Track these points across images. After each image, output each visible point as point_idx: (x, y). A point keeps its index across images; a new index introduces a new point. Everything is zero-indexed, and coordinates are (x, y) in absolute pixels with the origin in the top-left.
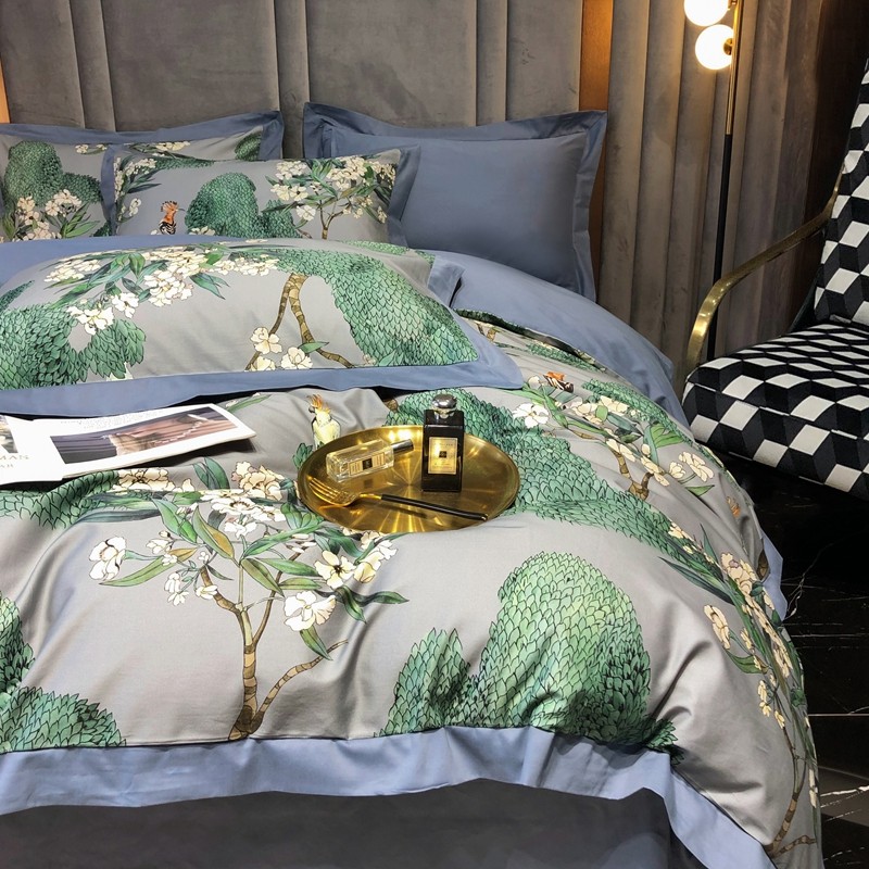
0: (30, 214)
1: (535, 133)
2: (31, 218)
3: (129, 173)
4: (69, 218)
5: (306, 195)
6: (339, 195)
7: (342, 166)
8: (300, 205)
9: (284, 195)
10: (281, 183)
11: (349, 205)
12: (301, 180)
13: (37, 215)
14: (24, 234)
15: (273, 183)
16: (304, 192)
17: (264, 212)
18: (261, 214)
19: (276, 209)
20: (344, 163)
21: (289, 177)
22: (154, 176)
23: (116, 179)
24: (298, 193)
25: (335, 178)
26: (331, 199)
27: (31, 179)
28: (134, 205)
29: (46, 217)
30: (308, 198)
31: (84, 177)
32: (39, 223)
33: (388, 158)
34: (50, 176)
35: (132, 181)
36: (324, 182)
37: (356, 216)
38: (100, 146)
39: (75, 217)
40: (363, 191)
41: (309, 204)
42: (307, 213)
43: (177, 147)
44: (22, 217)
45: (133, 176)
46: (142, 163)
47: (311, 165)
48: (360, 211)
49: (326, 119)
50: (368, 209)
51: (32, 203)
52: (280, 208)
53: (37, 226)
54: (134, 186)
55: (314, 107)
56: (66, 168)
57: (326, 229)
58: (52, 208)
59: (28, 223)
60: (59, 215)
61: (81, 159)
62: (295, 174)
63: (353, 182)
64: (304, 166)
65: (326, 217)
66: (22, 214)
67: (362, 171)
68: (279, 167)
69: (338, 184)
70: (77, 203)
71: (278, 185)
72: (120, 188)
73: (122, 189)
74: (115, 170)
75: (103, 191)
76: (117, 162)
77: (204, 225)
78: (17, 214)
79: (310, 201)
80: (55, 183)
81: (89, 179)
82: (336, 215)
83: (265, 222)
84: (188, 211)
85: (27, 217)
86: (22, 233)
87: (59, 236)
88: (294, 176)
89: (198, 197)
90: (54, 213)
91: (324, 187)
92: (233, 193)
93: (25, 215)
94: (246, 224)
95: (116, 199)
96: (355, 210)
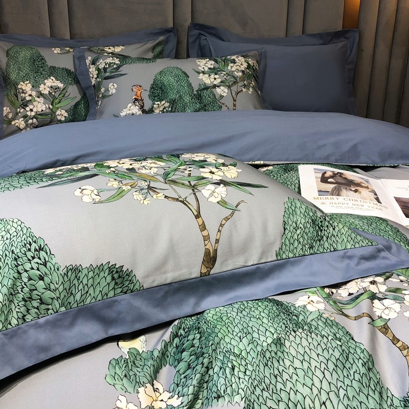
0: (30, 92)
1: (321, 42)
2: (30, 95)
3: (101, 66)
4: (57, 95)
5: (219, 80)
6: (238, 79)
7: (234, 62)
8: (218, 86)
9: (207, 80)
10: (204, 73)
11: (245, 86)
12: (214, 71)
13: (34, 94)
14: (27, 106)
15: (199, 73)
16: (218, 78)
17: (197, 91)
18: (195, 92)
19: (204, 89)
20: (234, 60)
21: (206, 69)
22: (121, 69)
23: (90, 70)
24: (215, 79)
25: (233, 69)
26: (235, 82)
27: (26, 69)
28: (112, 87)
29: (40, 95)
30: (221, 82)
31: (63, 69)
32: (36, 98)
33: (254, 56)
34: (40, 70)
35: (105, 72)
36: (227, 72)
37: (250, 93)
38: (68, 49)
39: (60, 94)
40: (249, 77)
41: (223, 86)
42: (222, 91)
43: (118, 49)
44: (23, 95)
45: (105, 69)
46: (109, 60)
47: (216, 61)
48: (251, 89)
49: (202, 32)
50: (253, 88)
51: (30, 85)
52: (207, 88)
53: (35, 101)
54: (107, 75)
55: (195, 25)
56: (50, 63)
57: (235, 101)
58: (45, 89)
59: (28, 98)
60: (50, 93)
61: (59, 57)
62: (210, 66)
63: (243, 72)
64: (213, 62)
65: (234, 94)
66: (23, 93)
67: (245, 65)
68: (199, 63)
69: (235, 73)
70: (61, 85)
71: (202, 74)
72: (95, 76)
73: (97, 77)
74: (88, 64)
75: (80, 78)
76: (89, 60)
77: (163, 100)
78: (19, 92)
79: (223, 84)
80: (44, 72)
81: (67, 70)
82: (239, 92)
83: (198, 97)
84: (150, 91)
85: (27, 95)
86: (25, 104)
87: (51, 107)
88: (209, 69)
89: (154, 82)
90: (46, 92)
91: (228, 75)
92: (176, 79)
93: (25, 93)
94: (187, 99)
95: (93, 82)
96: (248, 89)
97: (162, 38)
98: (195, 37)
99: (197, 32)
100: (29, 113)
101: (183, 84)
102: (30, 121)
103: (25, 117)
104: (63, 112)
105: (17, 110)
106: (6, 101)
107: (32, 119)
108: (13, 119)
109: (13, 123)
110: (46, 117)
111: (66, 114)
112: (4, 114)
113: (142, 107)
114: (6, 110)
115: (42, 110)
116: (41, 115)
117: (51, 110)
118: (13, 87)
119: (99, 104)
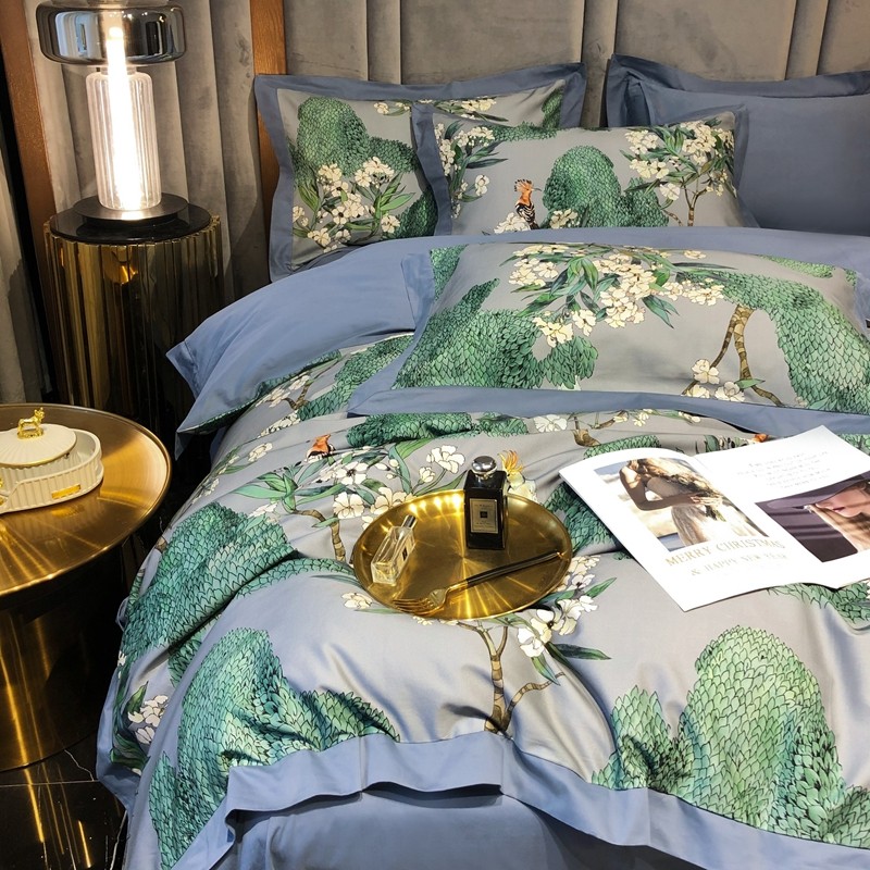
0: (338, 184)
1: (851, 88)
2: (339, 189)
3: (462, 144)
4: (383, 189)
5: (666, 172)
6: (699, 169)
7: (692, 136)
8: (664, 183)
9: (646, 171)
10: (639, 157)
11: (710, 181)
12: (657, 154)
13: (345, 186)
14: (333, 207)
15: (631, 158)
16: (665, 168)
17: (626, 192)
18: (623, 194)
19: (639, 188)
20: (692, 132)
21: (644, 151)
22: (496, 149)
23: (442, 148)
24: (659, 169)
25: (691, 151)
26: (693, 175)
27: (333, 143)
28: (481, 182)
29: (356, 188)
30: (669, 175)
31: (393, 143)
32: (349, 195)
33: (727, 123)
34: (355, 142)
35: (469, 154)
36: (681, 156)
37: (719, 194)
39: (388, 188)
40: (718, 165)
41: (673, 182)
42: (670, 192)
43: (485, 106)
44: (327, 187)
45: (469, 149)
46: (476, 132)
47: (661, 135)
48: (721, 188)
49: (632, 71)
50: (726, 185)
51: (338, 171)
52: (643, 187)
53: (347, 199)
54: (473, 159)
55: (621, 59)
56: (372, 132)
57: (693, 209)
58: (363, 179)
59: (336, 194)
60: (371, 185)
61: (387, 121)
62: (649, 146)
63: (708, 154)
64: (656, 137)
65: (691, 196)
66: (327, 184)
67: (712, 142)
68: (630, 139)
69: (695, 157)
70: (390, 173)
71: (635, 160)
72: (452, 160)
73: (455, 162)
74: (438, 138)
75: (422, 160)
76: (439, 130)
77: (566, 208)
78: (320, 182)
79: (672, 178)
80: (361, 149)
81: (399, 145)
82: (700, 193)
83: (629, 202)
84: (545, 191)
85: (333, 188)
86: (330, 205)
87: (373, 210)
88: (649, 150)
89: (553, 176)
90: (365, 184)
91: (683, 162)
92: (591, 169)
93: (331, 185)
94: (609, 205)
95: (447, 172)
96: (716, 187)
97: (560, 83)
98: (619, 80)
99: (624, 70)
100: (336, 220)
101: (602, 179)
102: (339, 234)
103: (330, 226)
104: (393, 218)
105: (316, 213)
106: (297, 196)
107: (342, 230)
108: (311, 229)
109: (310, 235)
110: (365, 227)
111: (397, 223)
112: (295, 219)
113: (531, 219)
114: (298, 212)
115: (359, 216)
116: (356, 223)
117: (373, 215)
118: (309, 172)
119: (458, 210)
